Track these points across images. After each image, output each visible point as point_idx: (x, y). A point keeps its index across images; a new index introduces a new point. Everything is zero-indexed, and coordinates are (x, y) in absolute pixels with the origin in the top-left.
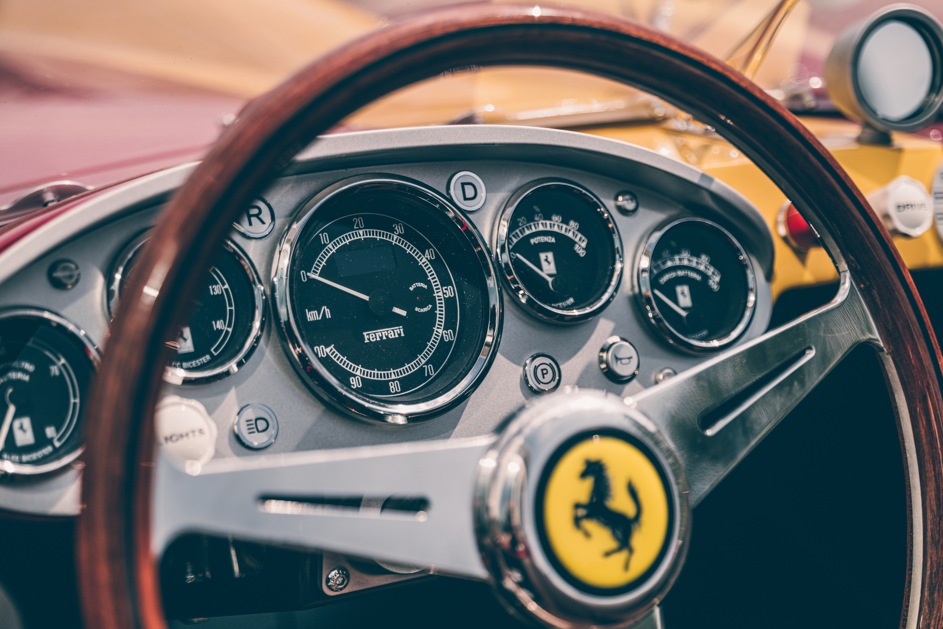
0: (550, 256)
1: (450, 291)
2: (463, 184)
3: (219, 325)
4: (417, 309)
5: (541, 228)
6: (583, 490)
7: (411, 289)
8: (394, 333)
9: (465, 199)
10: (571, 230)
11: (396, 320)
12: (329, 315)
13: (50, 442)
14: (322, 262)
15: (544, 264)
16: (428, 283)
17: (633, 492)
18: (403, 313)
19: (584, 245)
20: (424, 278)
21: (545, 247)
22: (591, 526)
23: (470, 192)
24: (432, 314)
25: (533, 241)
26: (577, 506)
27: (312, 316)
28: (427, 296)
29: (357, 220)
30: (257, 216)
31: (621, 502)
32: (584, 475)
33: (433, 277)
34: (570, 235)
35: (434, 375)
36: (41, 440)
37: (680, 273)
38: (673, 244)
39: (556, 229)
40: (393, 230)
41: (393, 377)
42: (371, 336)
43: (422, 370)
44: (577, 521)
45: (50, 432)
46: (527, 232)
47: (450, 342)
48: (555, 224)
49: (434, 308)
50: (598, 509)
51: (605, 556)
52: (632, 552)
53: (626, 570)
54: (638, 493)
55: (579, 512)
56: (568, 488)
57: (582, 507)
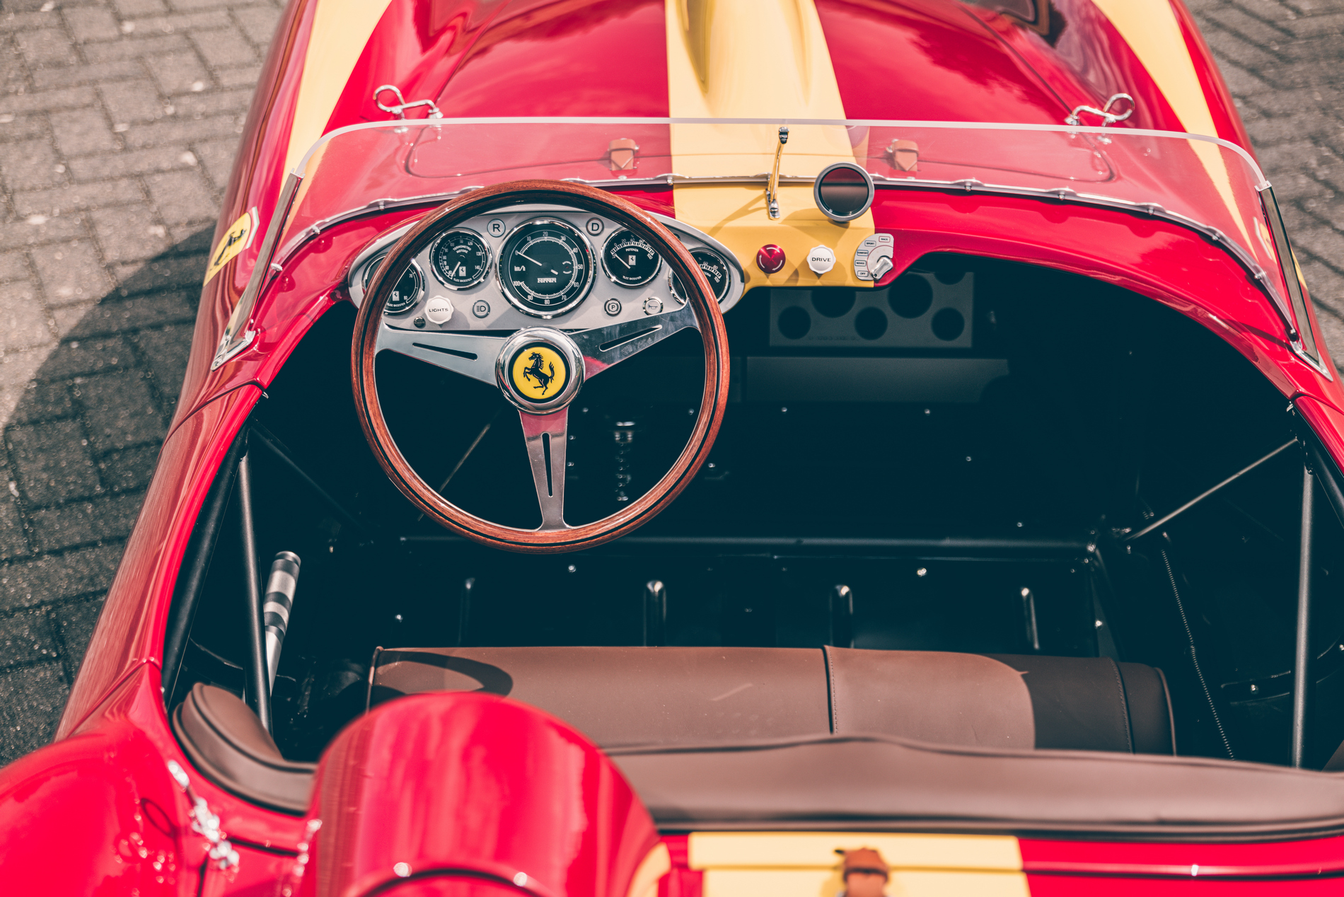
0: (634, 257)
1: (581, 267)
2: (592, 224)
3: (478, 267)
4: (564, 272)
5: (632, 245)
6: (530, 364)
7: (563, 263)
8: (552, 280)
9: (593, 230)
10: (647, 247)
11: (553, 275)
12: (524, 270)
13: (405, 301)
14: (526, 248)
15: (630, 261)
16: (572, 262)
17: (551, 368)
18: (556, 273)
19: (652, 255)
20: (570, 259)
21: (632, 253)
22: (530, 376)
23: (595, 227)
24: (570, 276)
25: (627, 250)
26: (526, 368)
27: (517, 269)
28: (570, 267)
29: (545, 233)
30: (497, 228)
31: (545, 370)
32: (531, 358)
33: (575, 260)
34: (647, 249)
35: (566, 300)
36: (402, 300)
38: (700, 259)
39: (640, 246)
40: (560, 238)
41: (548, 298)
42: (541, 280)
43: (561, 297)
44: (525, 374)
45: (405, 298)
46: (625, 246)
47: (577, 288)
48: (640, 244)
49: (572, 273)
50: (535, 371)
51: (535, 388)
52: (547, 388)
53: (543, 394)
54: (554, 369)
55: (527, 371)
56: (524, 361)
57: (528, 369)
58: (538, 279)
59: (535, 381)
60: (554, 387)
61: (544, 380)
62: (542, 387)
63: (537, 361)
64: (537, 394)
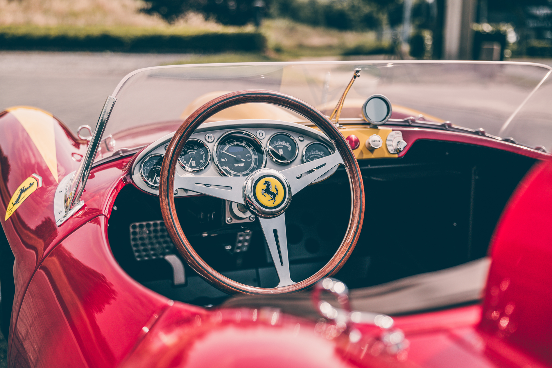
0: (282, 150)
1: (256, 157)
2: (260, 133)
3: (201, 161)
4: (248, 160)
5: (280, 144)
6: (265, 187)
7: (247, 155)
8: (242, 165)
9: (260, 136)
10: (287, 145)
11: (242, 162)
12: (227, 160)
14: (226, 149)
15: (280, 152)
16: (251, 155)
17: (276, 189)
18: (244, 161)
19: (291, 148)
20: (250, 153)
21: (280, 148)
22: (266, 194)
23: (261, 135)
24: (251, 162)
25: (277, 147)
26: (263, 190)
27: (223, 160)
28: (250, 157)
29: (235, 140)
30: (210, 138)
31: (273, 190)
32: (265, 184)
33: (252, 153)
34: (287, 146)
37: (315, 156)
38: (314, 149)
39: (284, 144)
40: (243, 143)
41: (241, 174)
42: (236, 165)
43: (248, 173)
44: (262, 193)
46: (276, 145)
47: (255, 168)
48: (284, 143)
49: (252, 160)
50: (267, 191)
51: (269, 200)
52: (275, 200)
53: (274, 204)
54: (278, 189)
55: (263, 191)
56: (261, 186)
57: (264, 190)
58: (235, 165)
59: (268, 197)
60: (279, 199)
61: (274, 196)
62: (273, 199)
63: (268, 185)
64: (270, 204)
